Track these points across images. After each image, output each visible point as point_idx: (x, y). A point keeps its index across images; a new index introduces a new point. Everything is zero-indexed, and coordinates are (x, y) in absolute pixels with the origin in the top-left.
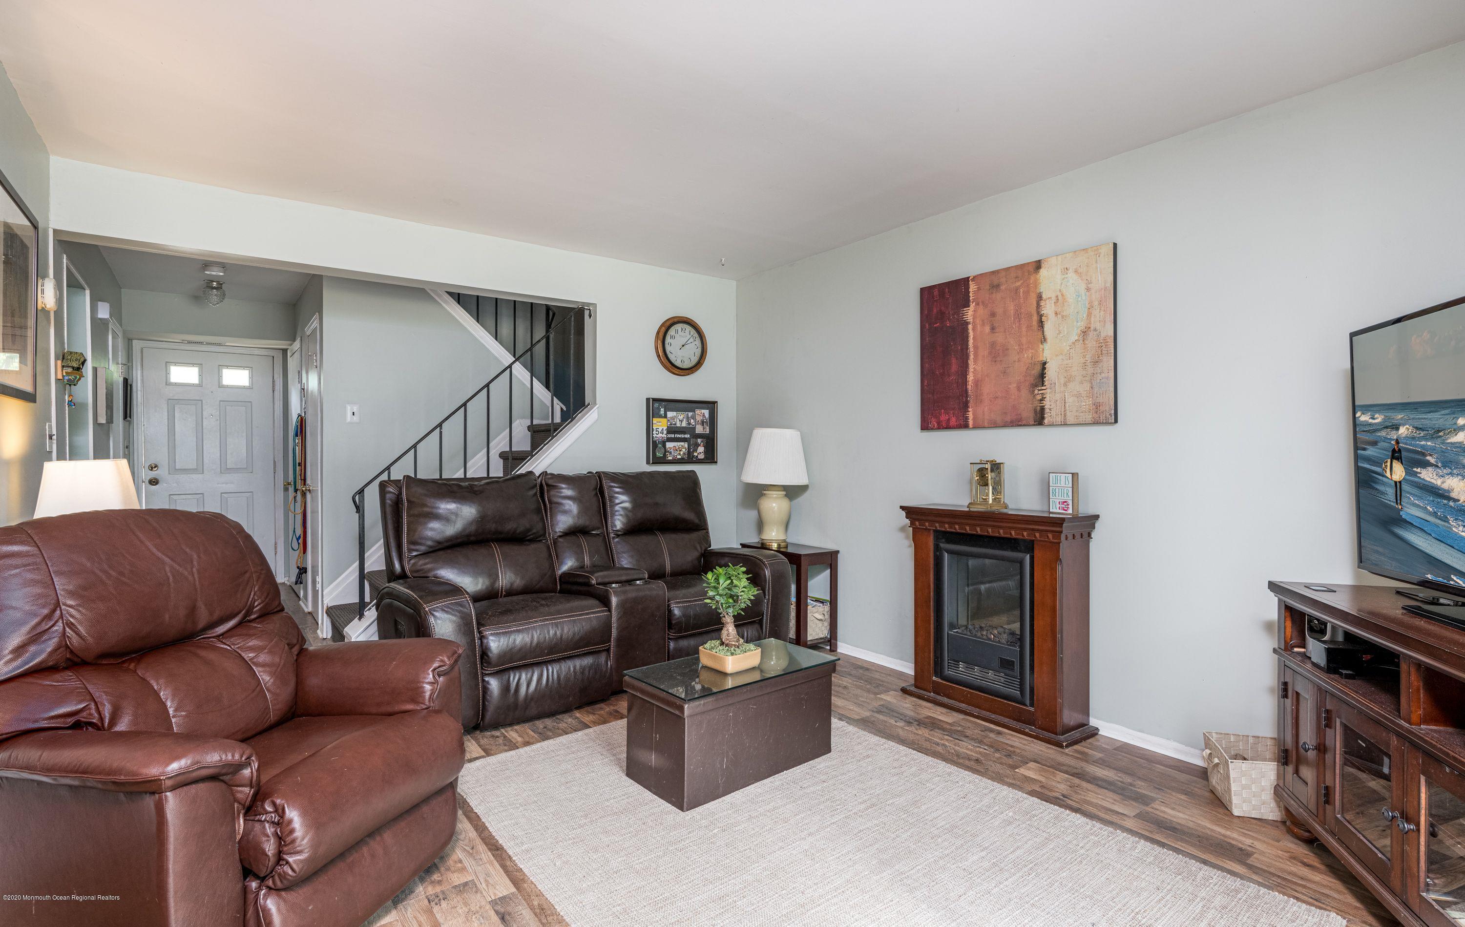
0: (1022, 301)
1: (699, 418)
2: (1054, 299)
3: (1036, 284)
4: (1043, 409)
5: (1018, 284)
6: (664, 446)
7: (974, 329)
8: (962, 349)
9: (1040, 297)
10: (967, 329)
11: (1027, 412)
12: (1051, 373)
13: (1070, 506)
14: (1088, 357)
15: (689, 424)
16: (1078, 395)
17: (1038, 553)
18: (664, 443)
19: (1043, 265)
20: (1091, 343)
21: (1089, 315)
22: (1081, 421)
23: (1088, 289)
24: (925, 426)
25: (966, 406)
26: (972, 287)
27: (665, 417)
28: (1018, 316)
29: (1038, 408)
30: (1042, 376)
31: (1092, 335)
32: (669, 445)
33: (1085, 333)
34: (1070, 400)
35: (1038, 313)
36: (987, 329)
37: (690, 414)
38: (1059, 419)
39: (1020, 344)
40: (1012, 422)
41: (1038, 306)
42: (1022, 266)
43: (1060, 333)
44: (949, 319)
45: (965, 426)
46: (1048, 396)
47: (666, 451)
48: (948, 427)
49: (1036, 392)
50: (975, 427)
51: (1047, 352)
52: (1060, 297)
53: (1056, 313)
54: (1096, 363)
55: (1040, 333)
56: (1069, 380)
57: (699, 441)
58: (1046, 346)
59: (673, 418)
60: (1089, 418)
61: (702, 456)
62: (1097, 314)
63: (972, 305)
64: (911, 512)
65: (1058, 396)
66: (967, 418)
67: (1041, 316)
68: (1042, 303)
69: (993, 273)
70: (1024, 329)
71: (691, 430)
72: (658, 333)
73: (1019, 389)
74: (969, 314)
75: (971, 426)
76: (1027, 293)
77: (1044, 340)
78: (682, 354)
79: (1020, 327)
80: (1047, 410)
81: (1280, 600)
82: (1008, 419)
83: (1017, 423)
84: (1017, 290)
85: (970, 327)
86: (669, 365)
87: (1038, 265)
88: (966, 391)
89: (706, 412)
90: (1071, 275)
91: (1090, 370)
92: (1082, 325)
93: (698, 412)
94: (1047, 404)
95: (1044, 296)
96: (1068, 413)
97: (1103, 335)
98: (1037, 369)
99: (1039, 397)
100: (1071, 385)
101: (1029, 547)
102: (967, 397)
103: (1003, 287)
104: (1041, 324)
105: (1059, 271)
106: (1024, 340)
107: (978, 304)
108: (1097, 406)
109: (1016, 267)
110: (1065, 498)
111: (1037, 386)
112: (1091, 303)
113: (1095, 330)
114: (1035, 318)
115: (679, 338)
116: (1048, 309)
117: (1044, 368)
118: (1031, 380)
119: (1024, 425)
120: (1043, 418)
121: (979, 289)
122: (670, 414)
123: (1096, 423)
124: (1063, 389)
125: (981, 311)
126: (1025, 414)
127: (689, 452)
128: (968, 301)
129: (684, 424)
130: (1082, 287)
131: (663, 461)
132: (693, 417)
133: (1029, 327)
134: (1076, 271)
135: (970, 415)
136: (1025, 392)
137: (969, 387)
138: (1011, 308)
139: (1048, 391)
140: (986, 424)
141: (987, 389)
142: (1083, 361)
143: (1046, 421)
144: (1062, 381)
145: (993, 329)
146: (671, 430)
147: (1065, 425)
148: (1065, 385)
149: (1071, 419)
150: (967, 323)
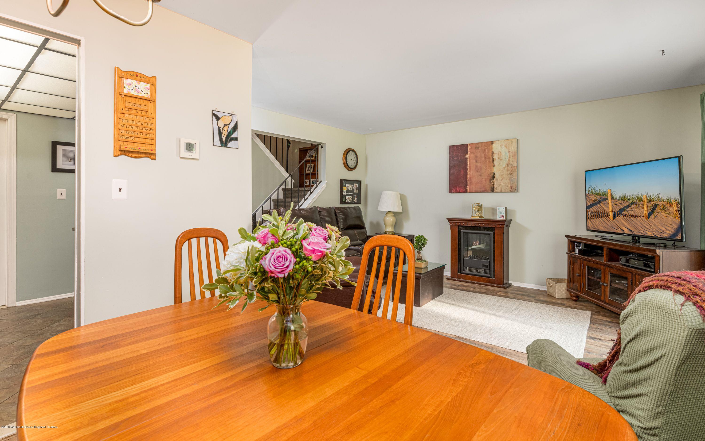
0: (487, 153)
1: (355, 187)
2: (498, 153)
3: (492, 148)
4: (494, 187)
5: (485, 148)
6: (345, 197)
7: (469, 161)
8: (465, 167)
9: (493, 153)
10: (467, 161)
11: (488, 188)
12: (496, 176)
13: (505, 217)
14: (509, 172)
15: (353, 189)
16: (505, 184)
17: (496, 231)
18: (345, 196)
19: (494, 143)
20: (510, 168)
21: (509, 159)
22: (506, 191)
23: (509, 152)
24: (451, 191)
25: (466, 185)
26: (469, 147)
27: (346, 186)
28: (485, 158)
29: (492, 187)
30: (493, 177)
31: (510, 165)
32: (347, 197)
33: (508, 165)
34: (503, 185)
35: (492, 157)
36: (474, 161)
37: (353, 185)
38: (499, 191)
39: (486, 167)
40: (483, 191)
41: (492, 155)
42: (487, 142)
43: (499, 164)
44: (460, 157)
45: (466, 192)
46: (495, 183)
47: (346, 199)
48: (460, 192)
49: (492, 182)
50: (470, 192)
51: (495, 170)
52: (500, 153)
53: (498, 158)
54: (511, 174)
55: (493, 164)
56: (503, 179)
57: (355, 195)
58: (495, 168)
59: (348, 187)
60: (509, 190)
61: (356, 201)
62: (512, 159)
63: (469, 153)
64: (450, 220)
65: (499, 183)
66: (467, 189)
67: (493, 159)
68: (494, 155)
69: (477, 143)
70: (487, 162)
71: (353, 191)
72: (344, 154)
73: (485, 181)
74: (468, 156)
75: (468, 191)
76: (488, 151)
77: (494, 166)
78: (351, 163)
79: (486, 161)
80: (495, 188)
81: (568, 240)
82: (482, 190)
83: (485, 191)
84: (485, 150)
85: (468, 160)
86: (347, 167)
87: (492, 143)
88: (467, 181)
89: (357, 184)
90: (503, 147)
91: (509, 176)
92: (507, 162)
93: (355, 184)
94: (495, 186)
95: (494, 152)
96: (502, 189)
97: (514, 166)
98: (492, 175)
99: (493, 184)
100: (503, 180)
101: (493, 229)
102: (467, 182)
103: (480, 148)
104: (493, 161)
105: (499, 145)
106: (487, 166)
107: (471, 153)
108: (511, 187)
109: (485, 142)
110: (503, 215)
111: (492, 180)
112: (510, 156)
113: (511, 164)
114: (491, 159)
115: (351, 156)
116: (496, 157)
117: (494, 175)
118: (490, 178)
119: (487, 192)
120: (494, 190)
121: (471, 148)
122: (347, 185)
123: (511, 192)
124: (500, 181)
125: (472, 155)
126: (487, 189)
127: (352, 200)
128: (467, 152)
129: (351, 189)
130: (507, 151)
131: (345, 203)
132: (354, 187)
133: (489, 162)
134: (505, 146)
135: (468, 188)
136: (488, 182)
137: (468, 180)
138: (483, 155)
139: (496, 182)
140: (474, 192)
141: (474, 180)
142: (507, 173)
143: (495, 191)
144: (500, 179)
145: (476, 161)
146: (348, 191)
147: (501, 192)
148: (501, 180)
149: (503, 190)
150: (467, 159)
